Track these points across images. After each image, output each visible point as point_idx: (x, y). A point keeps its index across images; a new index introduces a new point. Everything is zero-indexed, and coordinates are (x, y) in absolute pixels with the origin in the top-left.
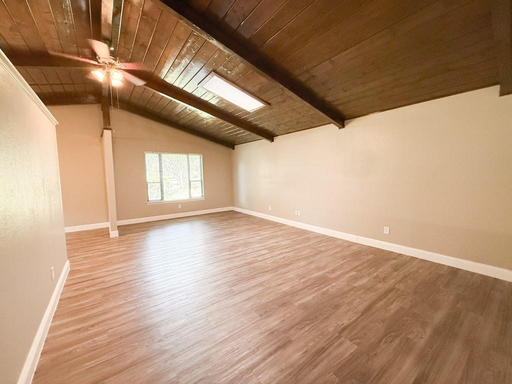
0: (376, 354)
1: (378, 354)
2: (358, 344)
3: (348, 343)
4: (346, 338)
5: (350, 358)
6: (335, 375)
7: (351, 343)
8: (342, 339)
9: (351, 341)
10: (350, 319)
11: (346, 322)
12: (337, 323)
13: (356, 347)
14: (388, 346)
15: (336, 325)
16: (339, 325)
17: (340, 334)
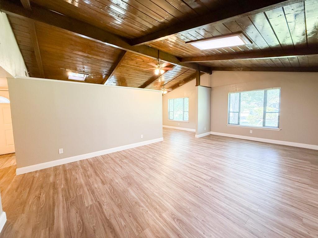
0: (77, 213)
1: (77, 214)
2: (87, 207)
3: (91, 203)
4: (94, 203)
5: (83, 201)
6: (80, 195)
7: (90, 204)
8: (94, 202)
9: (91, 205)
10: (106, 210)
11: (105, 207)
12: (106, 202)
13: (86, 206)
14: (76, 221)
15: (105, 202)
16: (104, 203)
17: (98, 201)
